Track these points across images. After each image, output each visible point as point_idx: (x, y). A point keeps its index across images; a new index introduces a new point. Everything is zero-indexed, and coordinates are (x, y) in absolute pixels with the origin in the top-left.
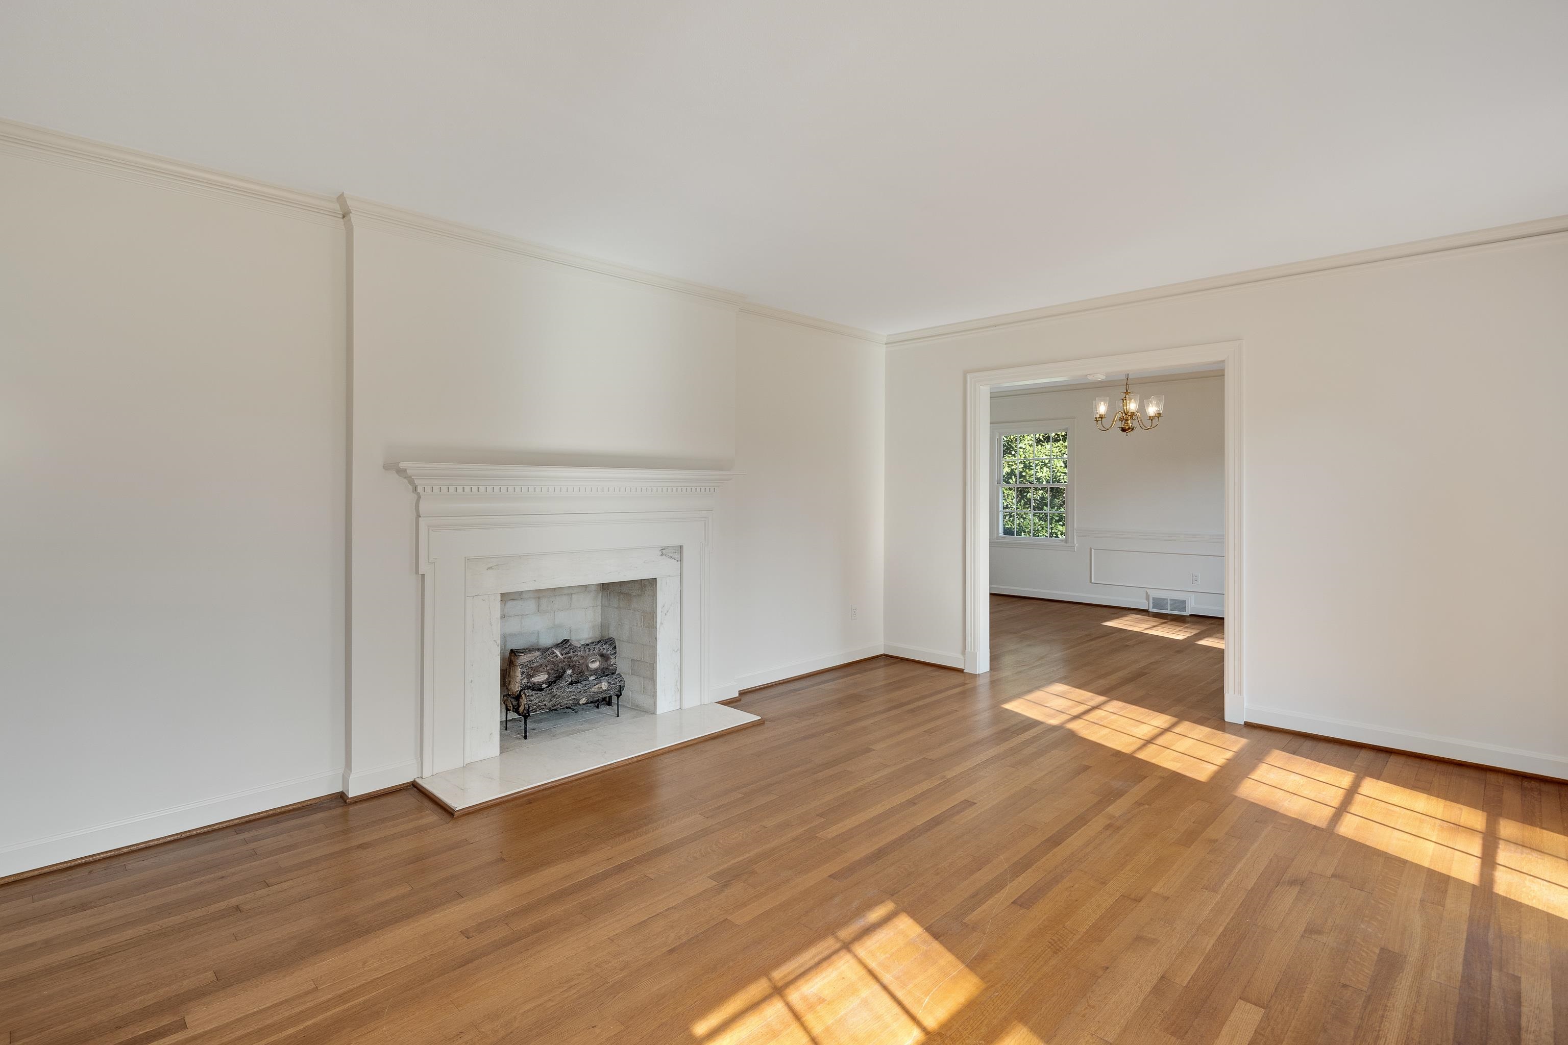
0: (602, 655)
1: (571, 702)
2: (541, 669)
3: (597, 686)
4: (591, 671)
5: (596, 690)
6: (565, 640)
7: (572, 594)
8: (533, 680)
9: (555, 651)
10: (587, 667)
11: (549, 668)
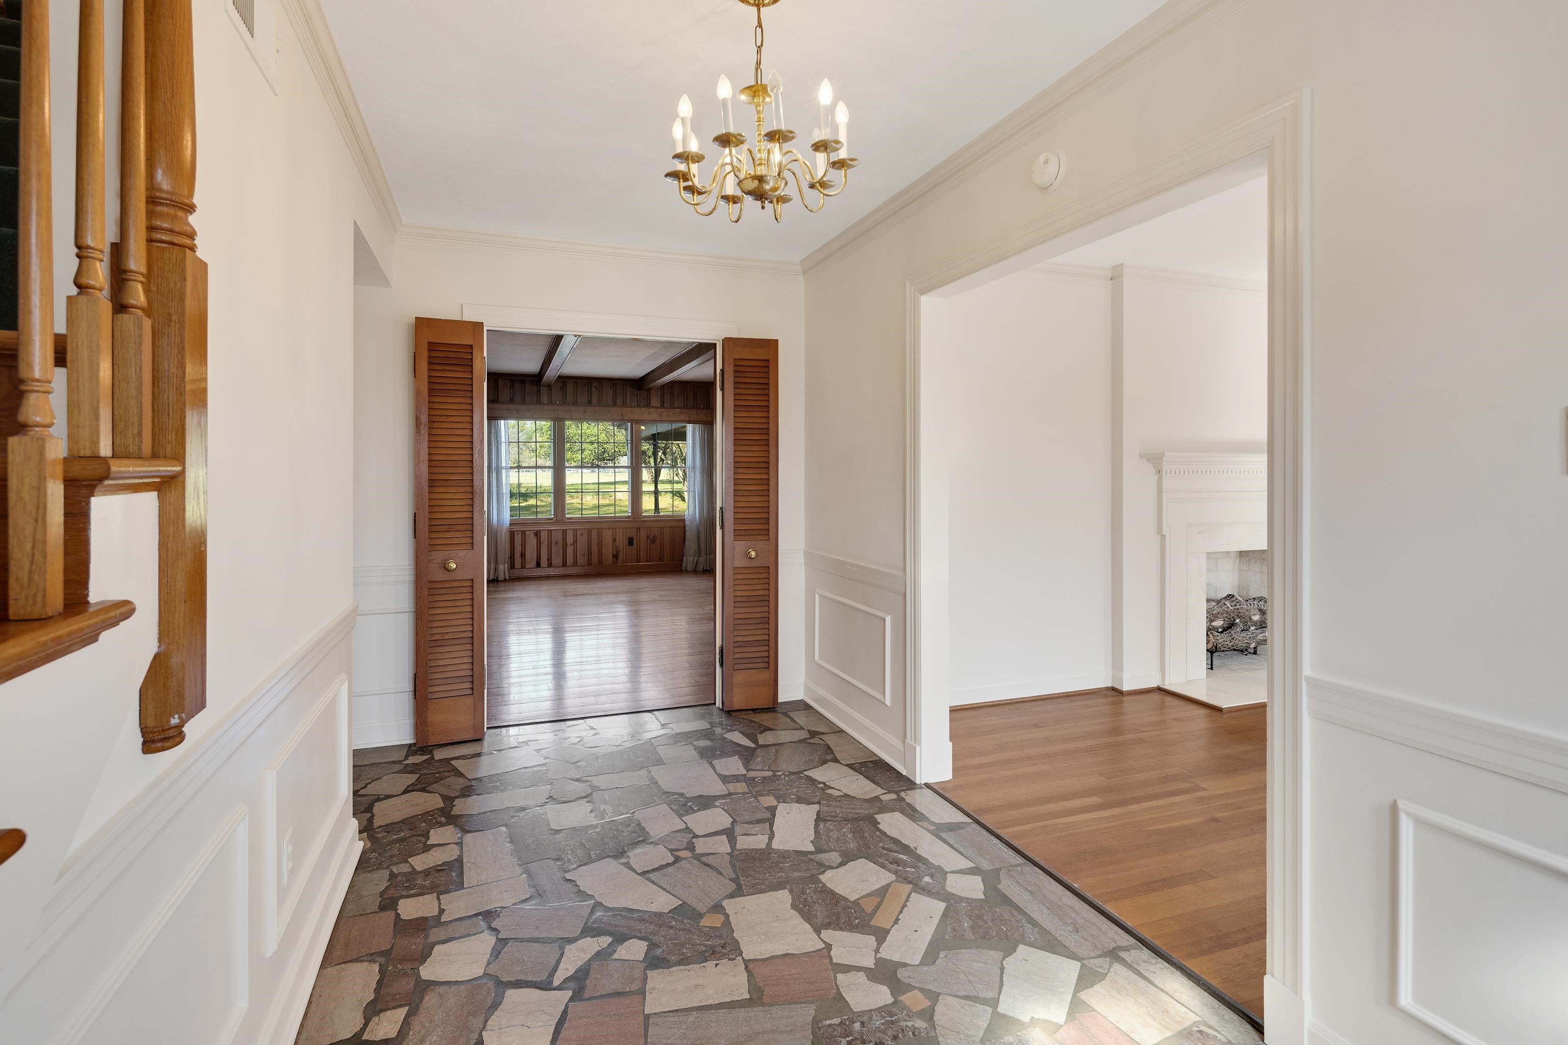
0: (1260, 610)
1: (1245, 645)
2: (1219, 616)
3: (1261, 635)
4: (1252, 622)
5: (1261, 638)
6: (1230, 595)
7: (1217, 559)
8: (1213, 624)
9: (1226, 603)
10: (1250, 618)
11: (1225, 615)
